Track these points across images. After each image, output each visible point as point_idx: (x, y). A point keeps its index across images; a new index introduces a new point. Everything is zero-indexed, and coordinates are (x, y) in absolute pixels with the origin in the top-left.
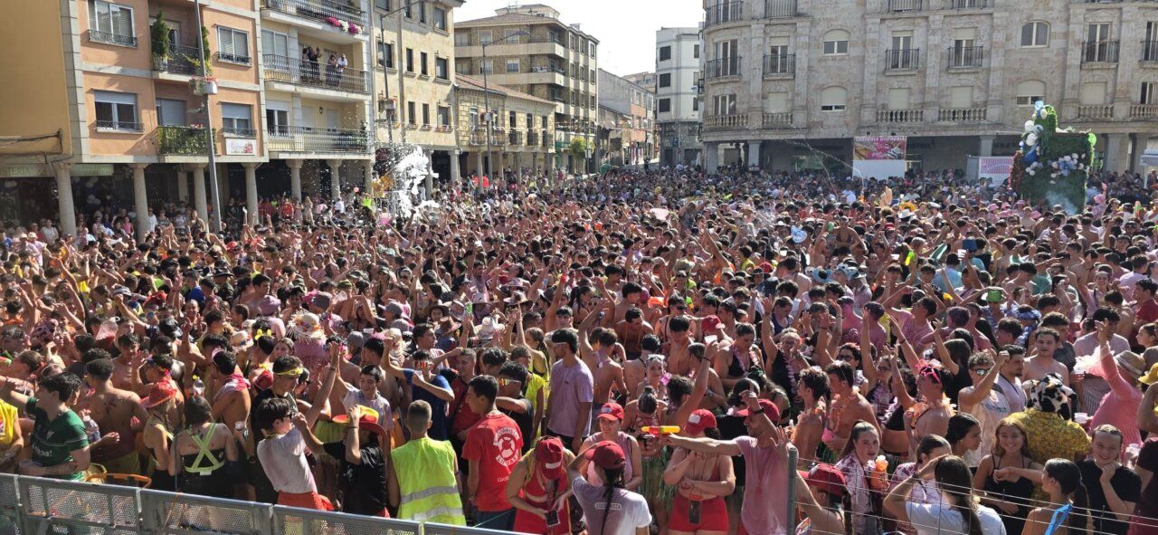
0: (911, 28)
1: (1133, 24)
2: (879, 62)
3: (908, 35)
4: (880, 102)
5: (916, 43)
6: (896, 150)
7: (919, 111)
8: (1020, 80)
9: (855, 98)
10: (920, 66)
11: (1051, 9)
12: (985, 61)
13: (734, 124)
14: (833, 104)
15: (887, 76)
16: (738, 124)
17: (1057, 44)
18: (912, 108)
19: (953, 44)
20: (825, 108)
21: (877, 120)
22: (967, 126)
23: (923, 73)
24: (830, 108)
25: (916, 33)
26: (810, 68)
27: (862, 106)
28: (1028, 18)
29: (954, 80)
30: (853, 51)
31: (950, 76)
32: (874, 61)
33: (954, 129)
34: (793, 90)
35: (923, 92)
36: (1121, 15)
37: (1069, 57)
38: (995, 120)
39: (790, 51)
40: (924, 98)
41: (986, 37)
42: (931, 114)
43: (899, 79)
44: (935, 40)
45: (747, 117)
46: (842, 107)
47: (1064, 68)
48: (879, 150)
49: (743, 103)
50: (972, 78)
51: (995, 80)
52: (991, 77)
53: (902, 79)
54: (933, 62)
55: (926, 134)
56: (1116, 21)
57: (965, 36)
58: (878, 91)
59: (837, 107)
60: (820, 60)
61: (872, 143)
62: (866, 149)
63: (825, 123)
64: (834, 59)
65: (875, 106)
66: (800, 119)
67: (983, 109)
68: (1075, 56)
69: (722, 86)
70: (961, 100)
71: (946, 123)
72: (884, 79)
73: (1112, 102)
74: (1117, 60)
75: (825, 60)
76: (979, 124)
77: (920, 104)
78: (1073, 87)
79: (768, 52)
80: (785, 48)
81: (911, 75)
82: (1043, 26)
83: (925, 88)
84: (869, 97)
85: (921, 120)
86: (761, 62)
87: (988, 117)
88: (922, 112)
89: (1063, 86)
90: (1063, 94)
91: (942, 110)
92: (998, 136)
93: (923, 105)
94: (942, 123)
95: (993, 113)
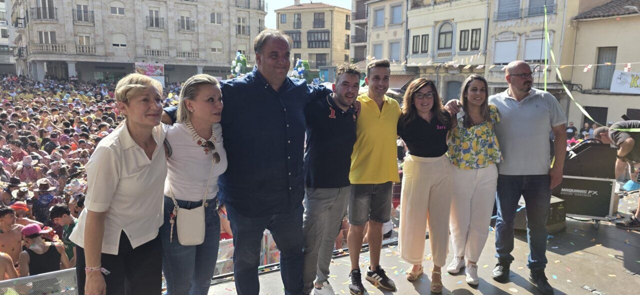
0: (158, 6)
1: (254, 19)
2: (143, 22)
3: (157, 10)
4: (146, 45)
5: (162, 15)
6: (159, 71)
7: (167, 51)
8: (213, 40)
9: (132, 41)
10: (165, 27)
11: (222, 7)
12: (196, 28)
13: (56, 50)
14: (120, 44)
15: (148, 31)
16: (59, 50)
17: (226, 24)
18: (163, 48)
19: (180, 18)
20: (114, 45)
21: (145, 54)
22: (191, 60)
23: (167, 31)
24: (118, 45)
25: (161, 9)
26: (103, 21)
27: (136, 46)
28: (213, 10)
29: (182, 37)
30: (128, 15)
31: (180, 34)
32: (141, 22)
33: (184, 62)
34: (94, 33)
35: (168, 41)
36: (249, 15)
37: (231, 31)
38: (203, 58)
39: (90, 9)
40: (169, 44)
41: (195, 17)
42: (173, 53)
43: (155, 33)
44: (171, 14)
45: (65, 46)
46: (125, 45)
47: (230, 36)
48: (150, 71)
49: (61, 37)
50: (190, 36)
51: (202, 38)
52: (199, 37)
53: (156, 33)
54: (172, 26)
55: (172, 64)
56: (247, 18)
57: (186, 15)
58: (144, 38)
59: (122, 45)
60: (109, 17)
61: (146, 66)
62: (142, 70)
63: (116, 54)
64: (117, 17)
65: (143, 46)
66: (100, 51)
67: (197, 53)
68: (234, 31)
69: (44, 25)
70: (186, 47)
71: (181, 58)
72: (146, 32)
73: (249, 54)
74: (249, 35)
75: (112, 17)
76: (196, 60)
77: (167, 47)
78: (234, 46)
79: (76, 8)
80: (85, 7)
81: (161, 32)
82: (219, 15)
83: (168, 39)
84: (140, 41)
85: (168, 56)
86: (71, 14)
87: (200, 56)
88: (168, 52)
89: (230, 45)
90: (230, 48)
91: (178, 51)
92: (205, 67)
93: (169, 48)
94: (179, 58)
95: (202, 55)
